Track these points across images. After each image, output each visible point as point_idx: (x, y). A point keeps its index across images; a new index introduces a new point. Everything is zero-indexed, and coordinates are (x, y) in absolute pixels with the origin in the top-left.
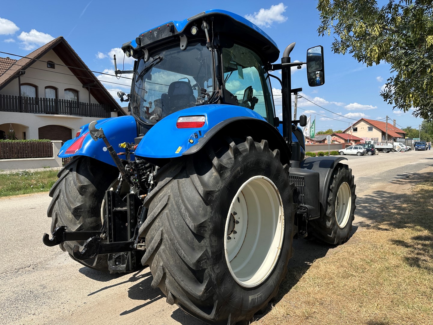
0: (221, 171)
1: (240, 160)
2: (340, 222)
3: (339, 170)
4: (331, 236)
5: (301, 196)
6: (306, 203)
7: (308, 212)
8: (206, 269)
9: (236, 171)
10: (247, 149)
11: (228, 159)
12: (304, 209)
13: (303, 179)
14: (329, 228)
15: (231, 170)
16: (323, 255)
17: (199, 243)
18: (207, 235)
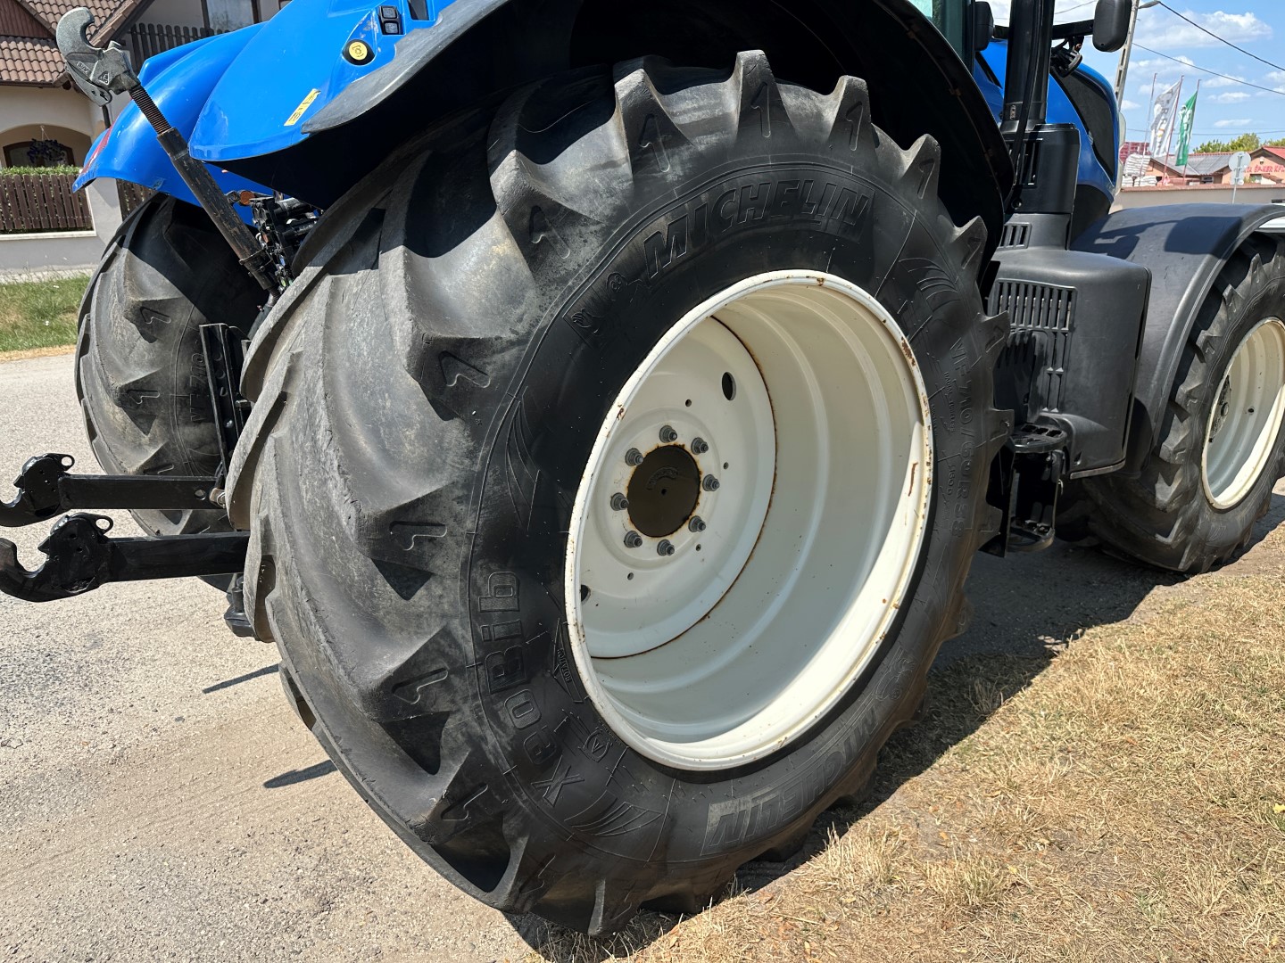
0: (532, 230)
1: (670, 178)
2: (1218, 484)
3: (1257, 263)
4: (1169, 540)
5: (1050, 374)
6: (1067, 406)
7: (1070, 444)
8: (447, 714)
9: (640, 239)
10: (725, 117)
11: (593, 169)
12: (1053, 434)
13: (1069, 299)
14: (1164, 510)
15: (606, 232)
16: (1120, 611)
17: (404, 601)
18: (448, 562)
